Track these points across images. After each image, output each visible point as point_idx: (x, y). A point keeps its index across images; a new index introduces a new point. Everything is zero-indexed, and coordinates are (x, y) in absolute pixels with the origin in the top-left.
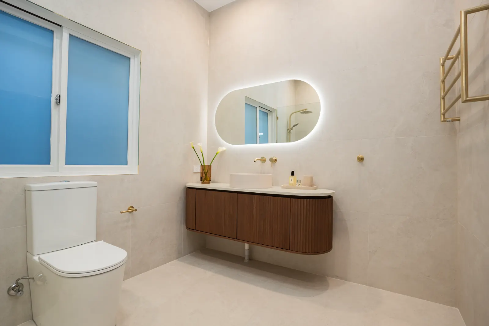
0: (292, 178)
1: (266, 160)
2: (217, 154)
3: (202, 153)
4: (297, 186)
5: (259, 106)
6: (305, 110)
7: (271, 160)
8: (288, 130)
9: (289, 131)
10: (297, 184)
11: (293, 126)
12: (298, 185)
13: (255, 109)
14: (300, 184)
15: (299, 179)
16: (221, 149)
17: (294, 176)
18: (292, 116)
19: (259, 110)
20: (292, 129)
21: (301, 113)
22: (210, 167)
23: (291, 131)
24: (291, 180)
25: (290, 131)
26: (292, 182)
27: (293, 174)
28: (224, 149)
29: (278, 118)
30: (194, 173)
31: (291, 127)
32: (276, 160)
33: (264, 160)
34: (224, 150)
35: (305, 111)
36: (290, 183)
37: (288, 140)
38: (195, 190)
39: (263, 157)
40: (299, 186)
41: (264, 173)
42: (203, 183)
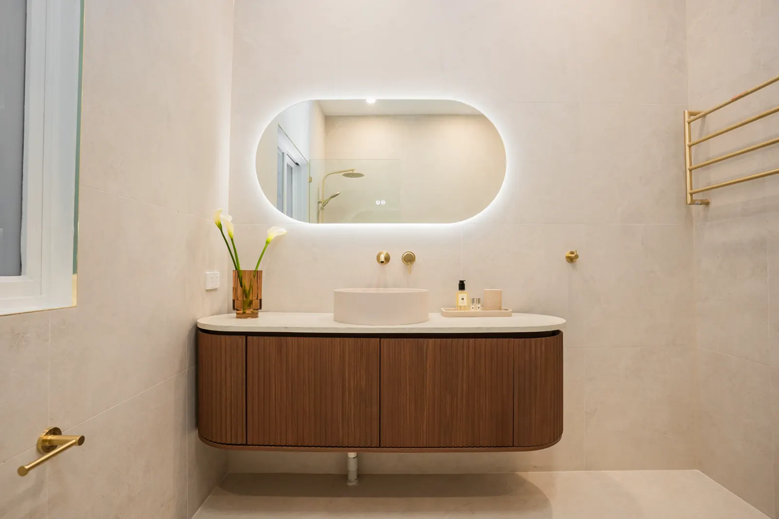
0: (463, 295)
2: (267, 243)
4: (473, 310)
6: (352, 170)
8: (319, 203)
9: (322, 205)
10: (473, 306)
12: (476, 309)
14: (479, 305)
15: (476, 297)
17: (463, 291)
21: (345, 175)
22: (256, 274)
24: (463, 299)
26: (465, 303)
27: (462, 286)
28: (283, 231)
29: (310, 179)
30: (207, 290)
35: (351, 172)
36: (460, 304)
38: (244, 337)
40: (479, 310)
41: (386, 286)
42: (239, 316)
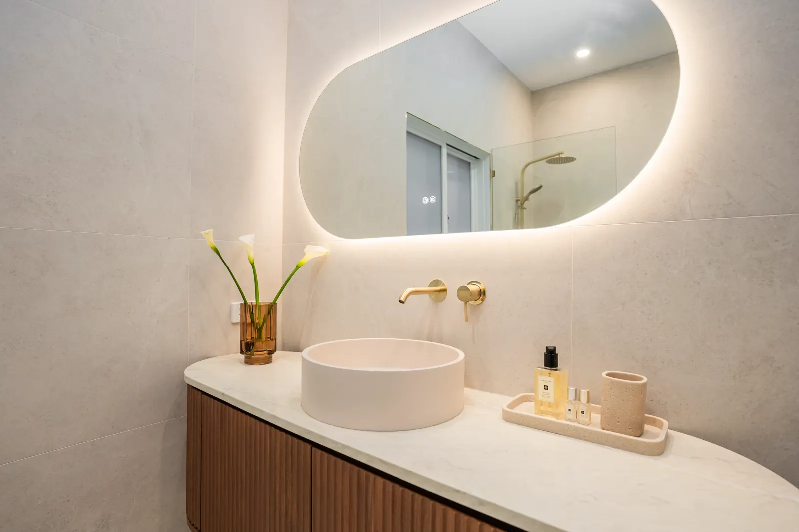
0: (547, 378)
1: (445, 290)
2: (297, 268)
3: (252, 264)
5: (448, 145)
7: (464, 294)
8: (517, 201)
9: (520, 203)
11: (529, 191)
13: (439, 151)
16: (312, 253)
17: (555, 371)
18: (527, 169)
19: (449, 155)
20: (527, 199)
21: (549, 162)
22: (272, 308)
23: (526, 204)
24: (546, 388)
25: (522, 204)
26: (551, 396)
27: (551, 359)
28: (322, 251)
29: (493, 174)
31: (525, 195)
32: (482, 293)
33: (440, 291)
34: (322, 255)
35: (558, 156)
36: (540, 397)
37: (519, 223)
39: (436, 283)
42: (247, 361)
